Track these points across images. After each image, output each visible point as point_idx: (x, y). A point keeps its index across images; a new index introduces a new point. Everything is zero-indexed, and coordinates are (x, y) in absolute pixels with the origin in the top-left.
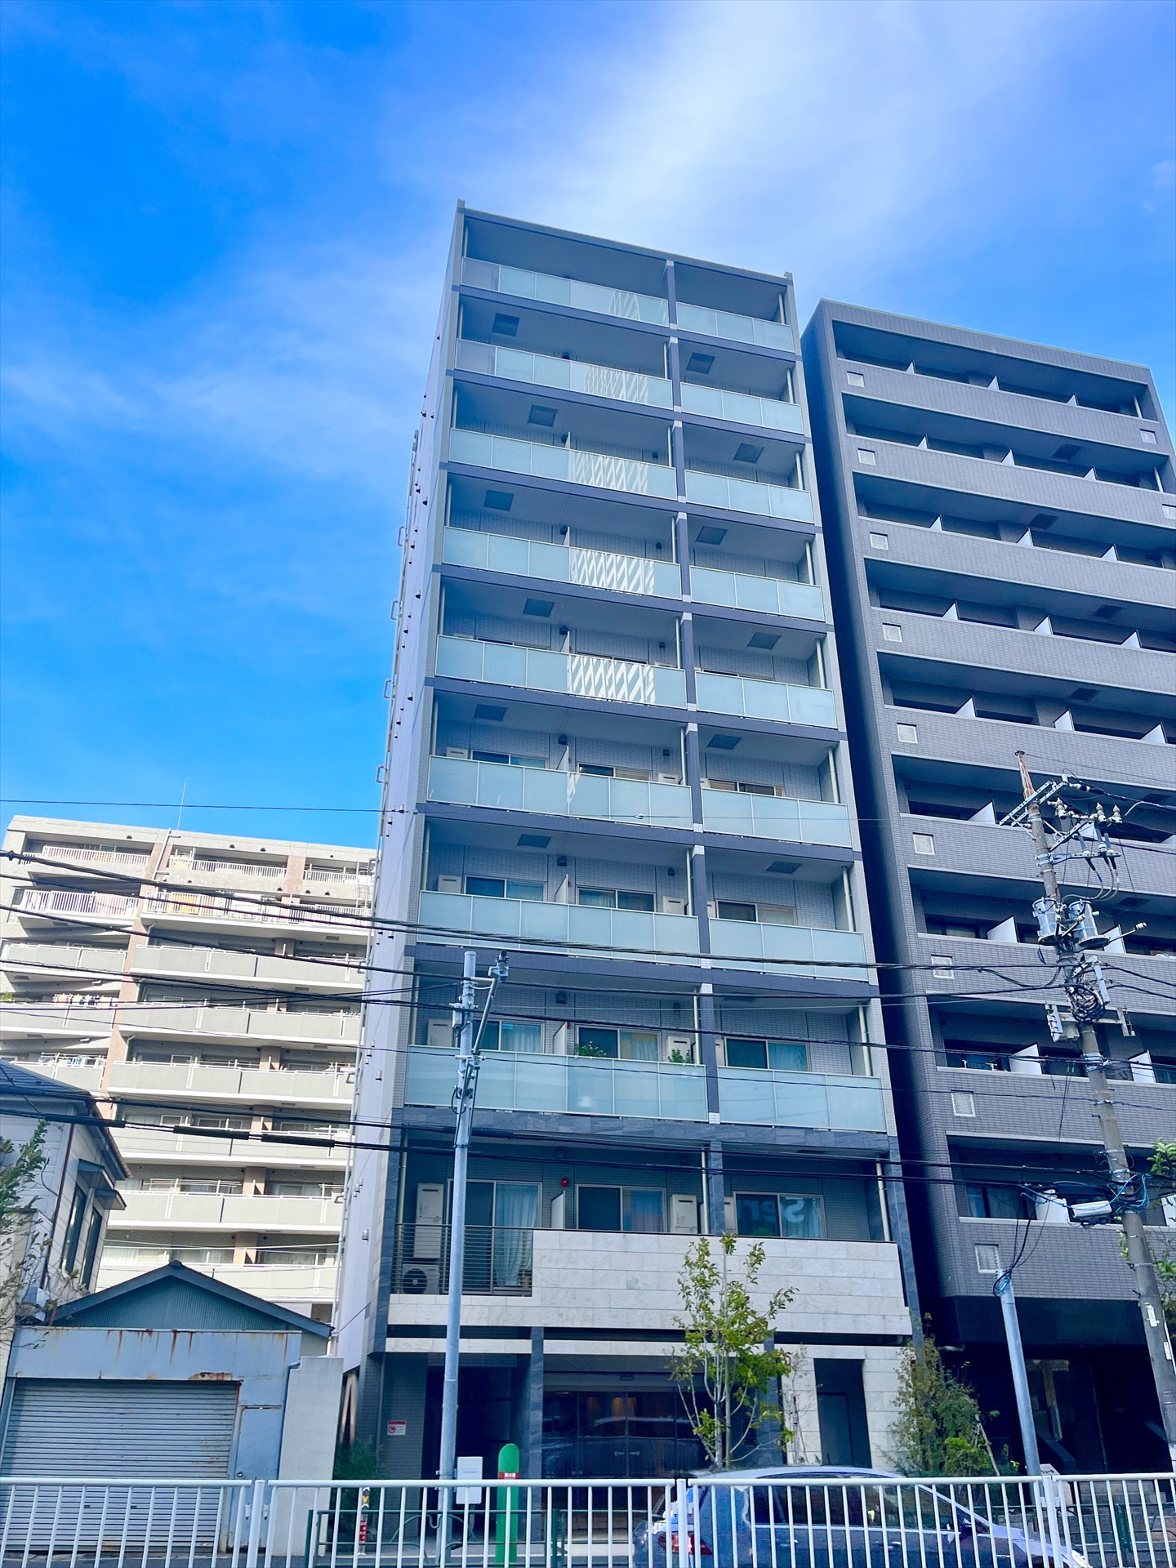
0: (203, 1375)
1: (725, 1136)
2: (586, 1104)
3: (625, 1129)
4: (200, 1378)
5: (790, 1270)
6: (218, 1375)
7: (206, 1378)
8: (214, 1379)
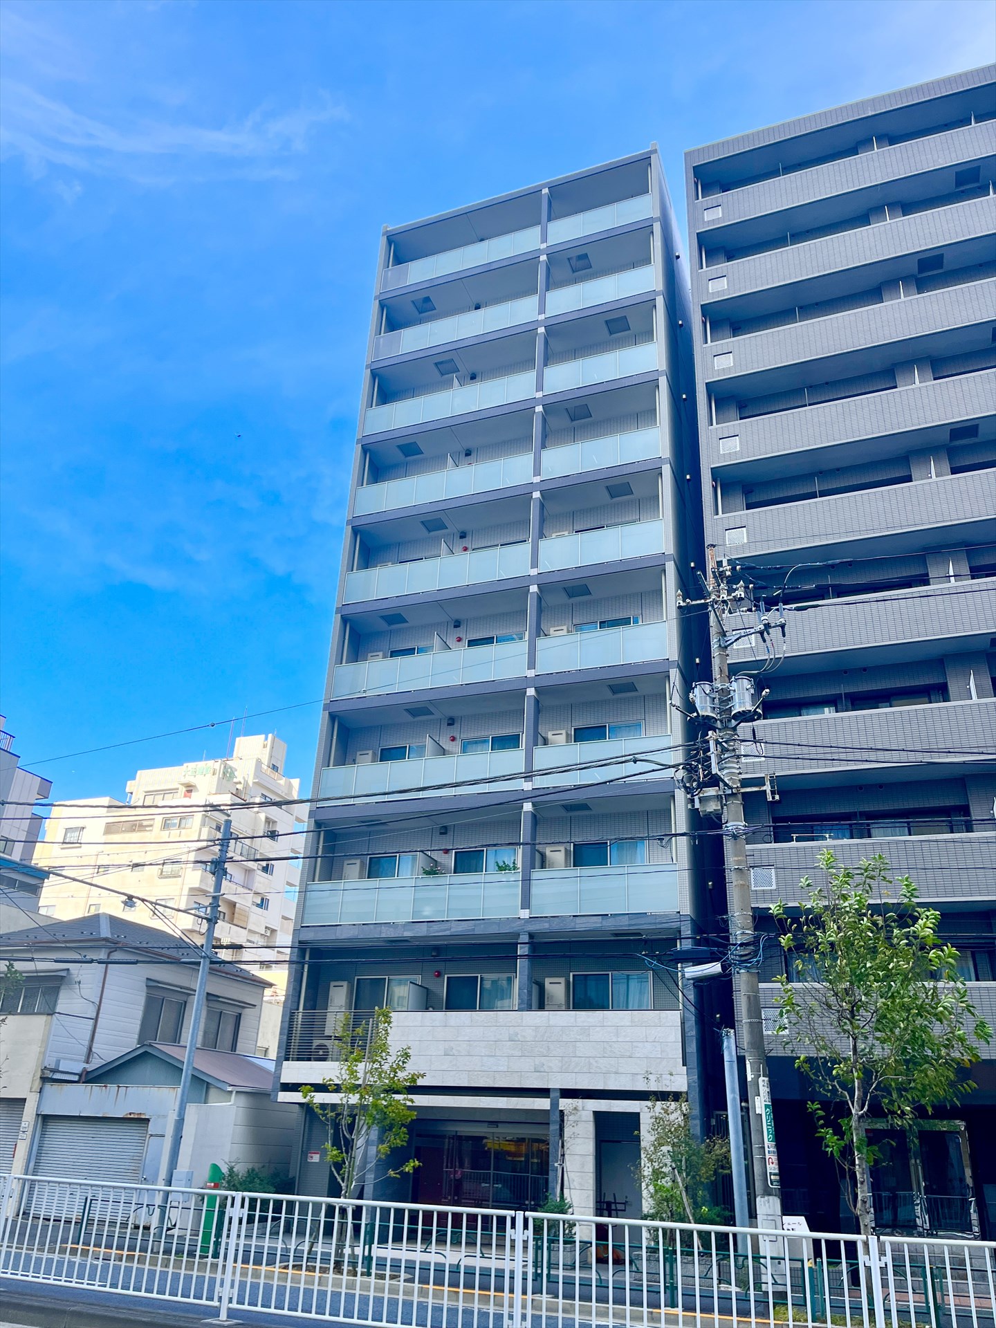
0: (130, 1114)
1: (533, 927)
2: (428, 913)
3: (452, 930)
4: (129, 1116)
5: (578, 1037)
6: (138, 1114)
7: (132, 1116)
8: (136, 1117)
